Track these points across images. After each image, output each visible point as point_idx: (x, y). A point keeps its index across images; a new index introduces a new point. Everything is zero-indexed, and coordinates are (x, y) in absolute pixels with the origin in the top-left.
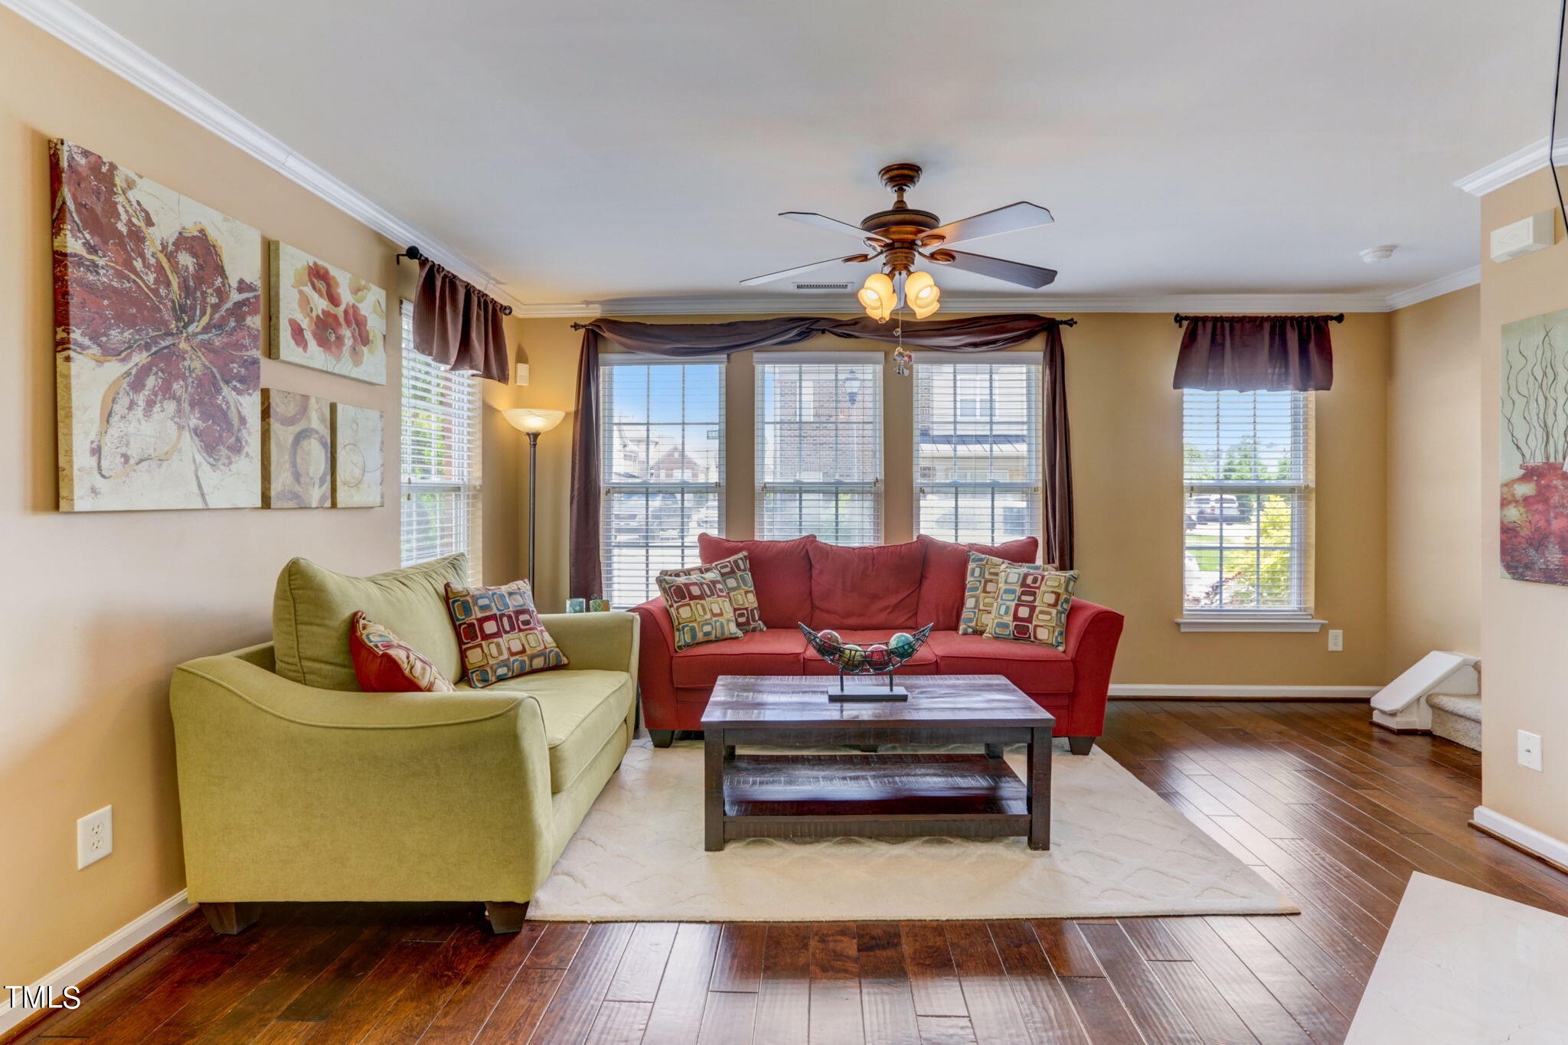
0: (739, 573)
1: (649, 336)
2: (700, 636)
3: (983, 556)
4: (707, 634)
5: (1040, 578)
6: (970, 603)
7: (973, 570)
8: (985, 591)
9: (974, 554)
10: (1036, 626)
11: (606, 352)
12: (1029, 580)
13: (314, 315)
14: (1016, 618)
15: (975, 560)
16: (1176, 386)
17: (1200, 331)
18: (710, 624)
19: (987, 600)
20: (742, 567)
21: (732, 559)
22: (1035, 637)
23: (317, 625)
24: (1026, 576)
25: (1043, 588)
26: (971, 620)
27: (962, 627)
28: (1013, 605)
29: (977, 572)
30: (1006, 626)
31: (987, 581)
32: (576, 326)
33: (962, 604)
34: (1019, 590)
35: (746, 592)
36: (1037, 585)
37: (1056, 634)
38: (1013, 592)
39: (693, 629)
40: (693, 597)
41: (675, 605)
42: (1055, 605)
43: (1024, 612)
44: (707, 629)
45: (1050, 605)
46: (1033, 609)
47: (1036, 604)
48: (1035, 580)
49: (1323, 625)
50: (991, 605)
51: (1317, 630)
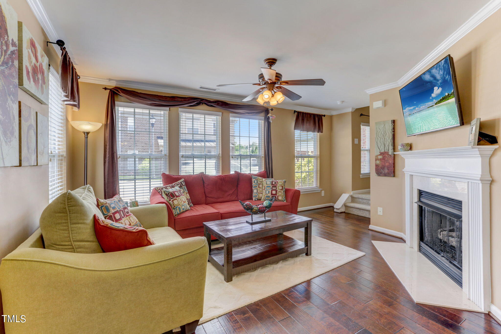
0: (183, 187)
1: (140, 97)
2: (182, 211)
3: (256, 177)
4: (183, 209)
5: (276, 182)
6: (255, 191)
7: (254, 181)
8: (259, 187)
9: (253, 177)
10: (278, 196)
11: (117, 101)
12: (274, 183)
13: (32, 65)
14: (272, 194)
15: (254, 178)
16: (294, 130)
17: (300, 116)
18: (183, 205)
19: (260, 190)
20: (184, 185)
21: (179, 181)
22: (278, 199)
23: (81, 223)
24: (272, 182)
25: (278, 185)
26: (256, 196)
27: (254, 199)
28: (270, 190)
29: (256, 182)
30: (269, 197)
31: (259, 184)
32: (105, 89)
33: (252, 191)
34: (271, 186)
35: (187, 193)
36: (276, 184)
37: (284, 198)
38: (270, 187)
39: (179, 208)
40: (177, 196)
41: (172, 200)
42: (282, 190)
43: (274, 192)
44: (183, 207)
45: (281, 190)
46: (276, 191)
47: (277, 189)
48: (275, 183)
49: (321, 190)
50: (262, 191)
51: (320, 191)
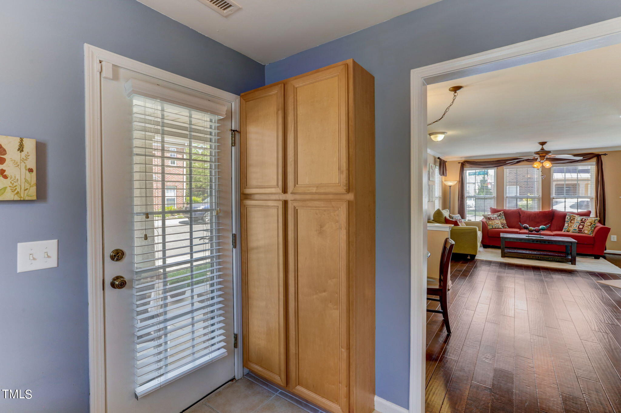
0: (502, 216)
2: (494, 227)
3: (571, 214)
4: (496, 227)
5: (587, 219)
6: (566, 225)
7: (568, 218)
8: (571, 222)
9: (568, 214)
10: (584, 230)
11: (466, 168)
12: (583, 220)
14: (579, 228)
15: (568, 215)
19: (571, 224)
20: (502, 215)
21: (500, 213)
22: (584, 232)
24: (583, 219)
25: (587, 222)
26: (566, 229)
27: (563, 230)
28: (578, 225)
29: (569, 218)
30: (576, 230)
31: (571, 220)
32: (459, 163)
33: (564, 225)
34: (580, 222)
35: (503, 220)
37: (590, 232)
38: (579, 222)
39: (492, 226)
40: (492, 220)
41: (488, 221)
42: (590, 225)
43: (581, 227)
44: (495, 226)
45: (589, 225)
46: (583, 226)
47: (585, 225)
48: (585, 220)
50: (572, 225)
